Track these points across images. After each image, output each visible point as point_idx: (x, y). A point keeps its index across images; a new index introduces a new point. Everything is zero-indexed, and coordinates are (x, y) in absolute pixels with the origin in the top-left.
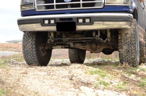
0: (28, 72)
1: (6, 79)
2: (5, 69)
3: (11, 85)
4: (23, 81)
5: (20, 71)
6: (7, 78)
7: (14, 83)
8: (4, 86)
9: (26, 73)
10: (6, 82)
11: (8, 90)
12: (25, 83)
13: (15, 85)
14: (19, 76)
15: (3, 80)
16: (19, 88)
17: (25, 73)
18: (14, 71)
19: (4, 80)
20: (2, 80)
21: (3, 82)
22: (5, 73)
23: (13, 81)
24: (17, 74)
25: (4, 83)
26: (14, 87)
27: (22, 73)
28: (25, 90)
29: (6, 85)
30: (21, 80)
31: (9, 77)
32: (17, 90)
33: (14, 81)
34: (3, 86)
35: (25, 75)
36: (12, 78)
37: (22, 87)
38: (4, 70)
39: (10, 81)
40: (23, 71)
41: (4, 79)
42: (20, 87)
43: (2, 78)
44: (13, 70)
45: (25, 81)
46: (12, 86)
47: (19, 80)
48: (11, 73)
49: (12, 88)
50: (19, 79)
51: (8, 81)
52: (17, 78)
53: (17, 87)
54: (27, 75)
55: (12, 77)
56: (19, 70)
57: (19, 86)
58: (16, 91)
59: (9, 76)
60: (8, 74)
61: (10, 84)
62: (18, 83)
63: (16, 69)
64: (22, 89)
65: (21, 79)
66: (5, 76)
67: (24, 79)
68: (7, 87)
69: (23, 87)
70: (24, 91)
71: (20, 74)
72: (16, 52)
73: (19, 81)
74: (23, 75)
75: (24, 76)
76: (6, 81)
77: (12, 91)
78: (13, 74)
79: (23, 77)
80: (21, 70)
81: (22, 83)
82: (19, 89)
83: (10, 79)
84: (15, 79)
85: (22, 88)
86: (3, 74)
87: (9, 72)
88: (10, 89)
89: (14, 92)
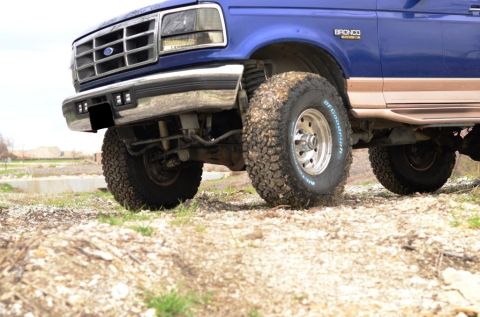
0: (264, 233)
1: (198, 258)
2: (191, 227)
3: (215, 278)
4: (252, 261)
5: (238, 231)
6: (202, 254)
7: (226, 271)
8: (195, 282)
9: (260, 237)
10: (199, 269)
11: (208, 293)
12: (259, 269)
13: (228, 275)
14: (238, 247)
15: (191, 262)
16: (243, 286)
17: (258, 235)
18: (219, 231)
19: (194, 260)
20: (186, 263)
21: (191, 267)
22: (192, 241)
23: (221, 264)
24: (233, 242)
25: (192, 271)
26: (226, 282)
27: (248, 237)
28: (262, 290)
29: (202, 278)
30: (245, 259)
31: (209, 253)
32: (238, 291)
33: (224, 264)
34: (192, 281)
35: (257, 242)
36: (216, 255)
37: (252, 280)
38: (188, 229)
39: (211, 263)
40: (250, 231)
41: (193, 257)
42: (244, 283)
43: (187, 255)
44: (216, 227)
45: (260, 260)
46: (221, 280)
47: (238, 260)
48: (212, 237)
49: (220, 285)
50: (239, 256)
51: (204, 263)
52: (233, 253)
53: (237, 281)
54: (265, 243)
55: (217, 250)
56: (236, 227)
57: (243, 279)
58: (233, 296)
59: (207, 247)
60: (204, 241)
61: (213, 274)
62: (238, 270)
63: (225, 225)
64: (252, 288)
65: (244, 256)
66: (193, 250)
67: (255, 256)
68: (203, 285)
69: (256, 280)
71: (242, 241)
73: (239, 263)
74: (249, 242)
75: (255, 247)
76: (200, 266)
77: (223, 295)
78: (218, 241)
79: (253, 250)
80: (242, 228)
81: (251, 269)
82: (242, 288)
83: (212, 257)
84: (228, 257)
85: (253, 285)
86: (189, 243)
87: (203, 234)
88: (215, 289)
89: (229, 300)
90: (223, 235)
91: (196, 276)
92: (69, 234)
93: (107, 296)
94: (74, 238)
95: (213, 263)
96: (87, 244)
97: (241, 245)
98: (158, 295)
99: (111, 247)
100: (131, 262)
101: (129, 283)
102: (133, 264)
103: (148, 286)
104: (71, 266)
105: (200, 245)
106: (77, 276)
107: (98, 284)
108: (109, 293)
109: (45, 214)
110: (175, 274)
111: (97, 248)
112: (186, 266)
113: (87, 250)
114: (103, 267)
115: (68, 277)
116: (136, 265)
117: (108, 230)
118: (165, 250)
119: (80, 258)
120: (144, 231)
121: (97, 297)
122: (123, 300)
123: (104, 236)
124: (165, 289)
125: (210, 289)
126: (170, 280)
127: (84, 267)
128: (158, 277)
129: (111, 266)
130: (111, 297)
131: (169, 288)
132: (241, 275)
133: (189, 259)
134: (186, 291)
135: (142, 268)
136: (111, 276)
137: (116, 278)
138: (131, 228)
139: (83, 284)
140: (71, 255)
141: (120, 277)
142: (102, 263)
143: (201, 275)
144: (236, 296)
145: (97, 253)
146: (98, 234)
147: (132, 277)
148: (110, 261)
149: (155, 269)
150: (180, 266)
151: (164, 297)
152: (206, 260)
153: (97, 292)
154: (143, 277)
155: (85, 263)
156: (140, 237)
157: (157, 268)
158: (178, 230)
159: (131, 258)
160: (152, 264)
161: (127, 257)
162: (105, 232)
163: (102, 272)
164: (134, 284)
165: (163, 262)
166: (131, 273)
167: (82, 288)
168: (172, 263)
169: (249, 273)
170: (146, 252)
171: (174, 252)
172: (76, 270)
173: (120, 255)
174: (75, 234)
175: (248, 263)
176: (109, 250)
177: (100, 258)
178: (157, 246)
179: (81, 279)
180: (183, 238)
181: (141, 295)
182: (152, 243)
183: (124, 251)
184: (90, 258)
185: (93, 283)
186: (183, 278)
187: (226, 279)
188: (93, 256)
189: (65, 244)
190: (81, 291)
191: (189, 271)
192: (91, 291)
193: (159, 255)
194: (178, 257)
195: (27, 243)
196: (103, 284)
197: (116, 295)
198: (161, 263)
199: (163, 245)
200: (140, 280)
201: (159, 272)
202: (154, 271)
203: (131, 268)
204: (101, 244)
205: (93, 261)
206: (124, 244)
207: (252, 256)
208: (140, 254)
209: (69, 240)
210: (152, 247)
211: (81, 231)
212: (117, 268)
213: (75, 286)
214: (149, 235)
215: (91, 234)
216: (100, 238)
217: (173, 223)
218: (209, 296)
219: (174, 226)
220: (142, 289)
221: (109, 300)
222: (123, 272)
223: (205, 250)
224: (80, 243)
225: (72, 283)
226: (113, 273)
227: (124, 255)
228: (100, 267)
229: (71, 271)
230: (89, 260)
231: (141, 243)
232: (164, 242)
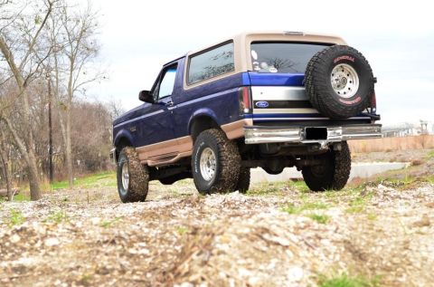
0: (431, 221)
1: (368, 243)
2: (364, 215)
3: (384, 262)
4: (419, 247)
5: (408, 219)
6: (372, 240)
7: (394, 256)
8: (365, 266)
9: (428, 224)
10: (368, 255)
11: (377, 276)
12: (425, 254)
13: (396, 260)
14: (406, 234)
15: (361, 248)
16: (410, 270)
17: (425, 222)
18: (389, 219)
19: (364, 246)
20: (357, 248)
21: (361, 252)
22: (363, 228)
23: (389, 250)
24: (401, 229)
25: (363, 257)
26: (394, 266)
27: (416, 224)
28: (427, 274)
29: (371, 262)
30: (413, 246)
31: (379, 239)
32: (405, 275)
33: (393, 249)
34: (362, 265)
35: (425, 229)
36: (384, 242)
37: (418, 265)
38: (360, 217)
39: (380, 248)
40: (418, 219)
41: (363, 243)
42: (411, 267)
43: (358, 241)
44: (387, 216)
45: (426, 246)
46: (389, 264)
47: (406, 246)
48: (382, 224)
49: (388, 269)
50: (407, 242)
51: (373, 249)
52: (402, 239)
53: (404, 266)
54: (432, 230)
55: (386, 236)
56: (405, 215)
57: (410, 264)
58: (400, 279)
59: (377, 234)
60: (375, 228)
61: (382, 259)
62: (405, 256)
63: (396, 213)
64: (418, 272)
65: (412, 242)
66: (364, 237)
67: (422, 242)
68: (373, 269)
69: (422, 265)
70: (426, 277)
71: (410, 228)
72: (394, 163)
73: (406, 248)
74: (417, 229)
75: (422, 234)
76: (370, 251)
77: (390, 278)
78: (388, 229)
79: (420, 237)
80: (411, 215)
81: (418, 255)
82: (408, 272)
83: (381, 243)
84: (396, 243)
85: (419, 270)
86: (360, 230)
87: (374, 222)
88: (384, 273)
89: (396, 283)
90: (392, 223)
91: (366, 261)
92: (251, 222)
93: (284, 278)
94: (255, 226)
95: (381, 249)
96: (266, 230)
97: (409, 232)
98: (330, 278)
99: (288, 234)
100: (306, 247)
101: (304, 266)
102: (308, 250)
103: (320, 269)
104: (252, 250)
105: (370, 232)
106: (257, 259)
107: (275, 268)
108: (285, 276)
109: (237, 203)
110: (346, 259)
111: (275, 235)
112: (356, 252)
113: (266, 236)
114: (281, 252)
115: (249, 260)
116: (311, 250)
117: (286, 218)
118: (338, 237)
119: (260, 244)
120: (319, 219)
121: (274, 279)
122: (298, 282)
123: (282, 224)
124: (337, 272)
125: (379, 273)
126: (341, 264)
127: (263, 252)
128: (331, 261)
129: (288, 251)
130: (287, 279)
131: (340, 272)
132: (408, 260)
133: (360, 244)
134: (356, 275)
135: (316, 253)
136: (288, 260)
137: (292, 262)
138: (307, 216)
139: (261, 267)
140: (252, 240)
141: (296, 261)
142: (279, 249)
143: (370, 260)
144: (402, 280)
145: (275, 239)
146: (277, 222)
147: (306, 261)
148: (287, 247)
149: (327, 254)
150: (351, 251)
151: (335, 280)
152: (376, 246)
153: (274, 275)
154: (316, 261)
155: (265, 248)
156: (315, 224)
157: (330, 253)
158: (351, 218)
159: (306, 243)
160: (325, 250)
161: (302, 243)
162: (283, 220)
163: (279, 256)
164: (309, 267)
165: (335, 247)
166: (306, 258)
167: (261, 271)
168: (343, 249)
169: (416, 258)
170: (320, 238)
171: (346, 238)
172: (256, 254)
173: (296, 241)
174: (257, 221)
175: (415, 249)
176: (286, 237)
177: (278, 244)
178: (330, 233)
179: (261, 263)
180: (355, 226)
181: (314, 278)
182: (326, 230)
183: (300, 238)
184: (268, 243)
185: (271, 266)
186: (354, 262)
187: (394, 264)
188: (272, 242)
189: (247, 231)
190: (260, 274)
191: (359, 256)
192: (269, 273)
193: (332, 241)
194: (349, 243)
195: (214, 230)
196: (280, 268)
197: (292, 278)
198: (333, 248)
199: (336, 232)
200: (314, 264)
201: (331, 257)
202: (327, 256)
203: (306, 253)
204: (279, 231)
205: (272, 246)
206: (300, 231)
207: (418, 242)
208: (315, 240)
209: (251, 227)
210: (326, 234)
211: (262, 219)
212: (294, 253)
213: (254, 269)
214: (324, 222)
215: (271, 222)
216: (278, 226)
217: (347, 211)
218: (378, 279)
219: (348, 214)
220: (315, 272)
221: (285, 282)
222: (299, 256)
223: (375, 237)
224: (260, 230)
225: (252, 266)
226: (289, 258)
227: (300, 240)
228: (278, 252)
229: (252, 256)
230: (268, 246)
231: (316, 230)
232: (337, 229)
